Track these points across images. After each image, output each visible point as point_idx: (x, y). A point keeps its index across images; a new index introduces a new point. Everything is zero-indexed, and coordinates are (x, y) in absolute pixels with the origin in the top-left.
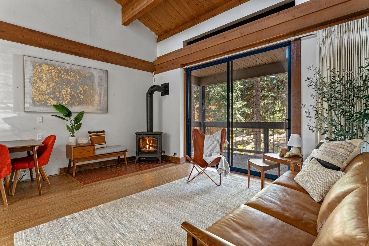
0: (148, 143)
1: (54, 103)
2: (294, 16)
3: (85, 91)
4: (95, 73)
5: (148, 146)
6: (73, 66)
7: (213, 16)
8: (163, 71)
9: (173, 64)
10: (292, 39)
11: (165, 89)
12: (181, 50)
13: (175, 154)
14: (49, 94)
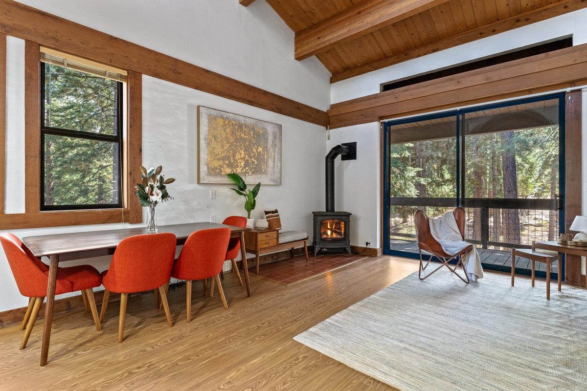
0: (329, 227)
1: (229, 171)
2: (575, 61)
3: (259, 153)
4: (270, 129)
5: (329, 232)
6: (247, 120)
7: (434, 51)
8: (346, 125)
9: (362, 115)
10: (568, 90)
11: (349, 151)
12: (375, 96)
13: (367, 244)
14: (223, 159)
